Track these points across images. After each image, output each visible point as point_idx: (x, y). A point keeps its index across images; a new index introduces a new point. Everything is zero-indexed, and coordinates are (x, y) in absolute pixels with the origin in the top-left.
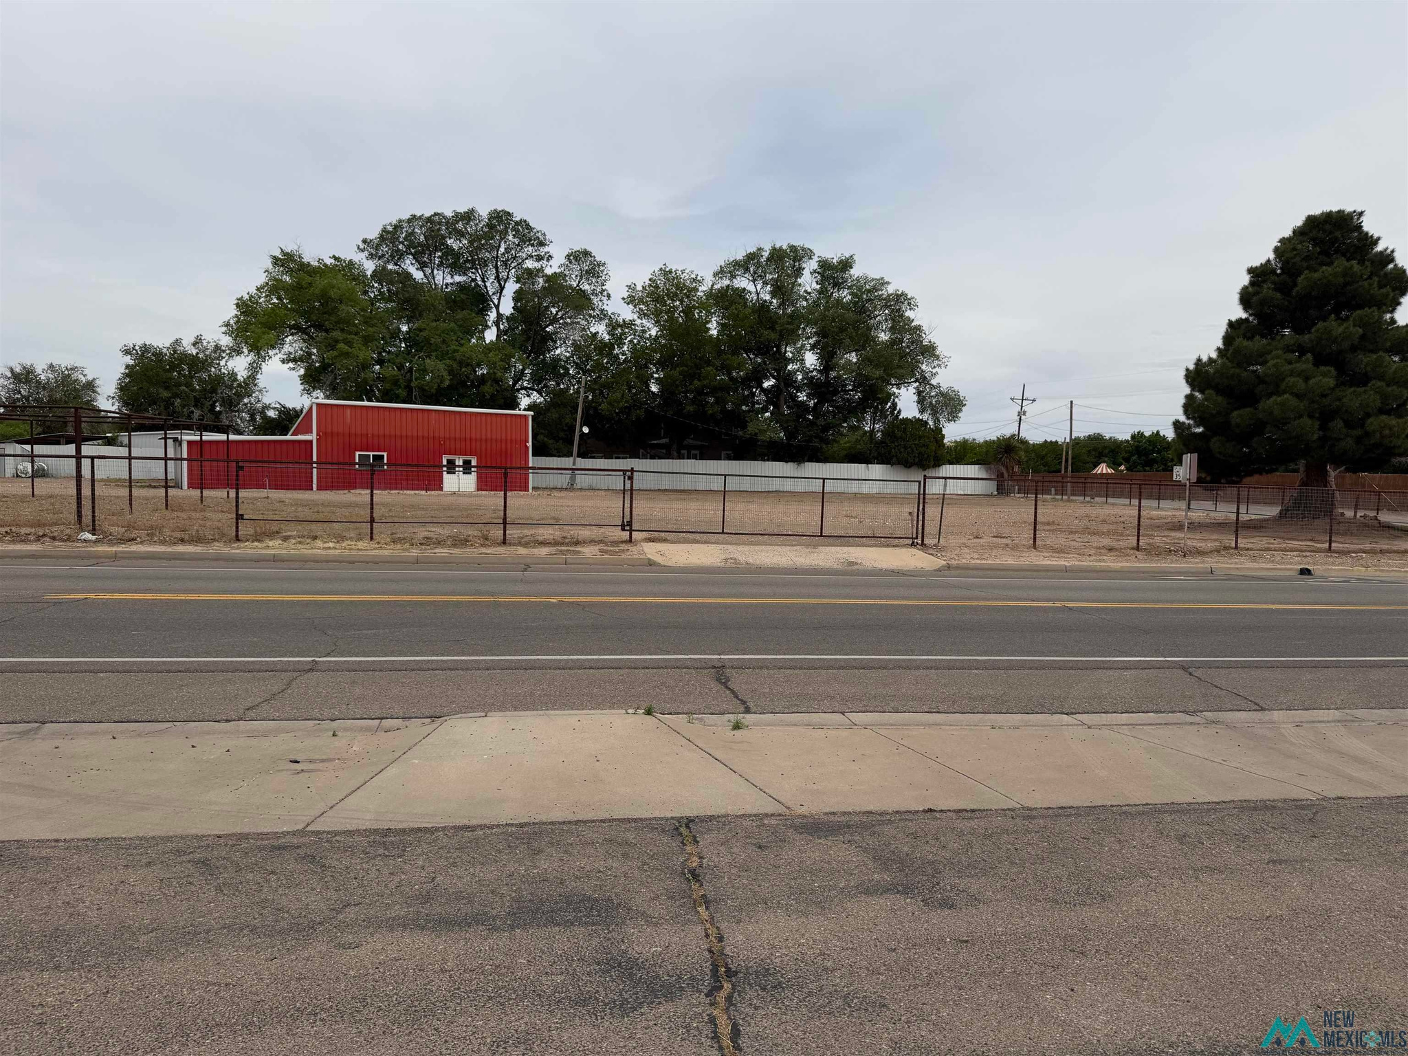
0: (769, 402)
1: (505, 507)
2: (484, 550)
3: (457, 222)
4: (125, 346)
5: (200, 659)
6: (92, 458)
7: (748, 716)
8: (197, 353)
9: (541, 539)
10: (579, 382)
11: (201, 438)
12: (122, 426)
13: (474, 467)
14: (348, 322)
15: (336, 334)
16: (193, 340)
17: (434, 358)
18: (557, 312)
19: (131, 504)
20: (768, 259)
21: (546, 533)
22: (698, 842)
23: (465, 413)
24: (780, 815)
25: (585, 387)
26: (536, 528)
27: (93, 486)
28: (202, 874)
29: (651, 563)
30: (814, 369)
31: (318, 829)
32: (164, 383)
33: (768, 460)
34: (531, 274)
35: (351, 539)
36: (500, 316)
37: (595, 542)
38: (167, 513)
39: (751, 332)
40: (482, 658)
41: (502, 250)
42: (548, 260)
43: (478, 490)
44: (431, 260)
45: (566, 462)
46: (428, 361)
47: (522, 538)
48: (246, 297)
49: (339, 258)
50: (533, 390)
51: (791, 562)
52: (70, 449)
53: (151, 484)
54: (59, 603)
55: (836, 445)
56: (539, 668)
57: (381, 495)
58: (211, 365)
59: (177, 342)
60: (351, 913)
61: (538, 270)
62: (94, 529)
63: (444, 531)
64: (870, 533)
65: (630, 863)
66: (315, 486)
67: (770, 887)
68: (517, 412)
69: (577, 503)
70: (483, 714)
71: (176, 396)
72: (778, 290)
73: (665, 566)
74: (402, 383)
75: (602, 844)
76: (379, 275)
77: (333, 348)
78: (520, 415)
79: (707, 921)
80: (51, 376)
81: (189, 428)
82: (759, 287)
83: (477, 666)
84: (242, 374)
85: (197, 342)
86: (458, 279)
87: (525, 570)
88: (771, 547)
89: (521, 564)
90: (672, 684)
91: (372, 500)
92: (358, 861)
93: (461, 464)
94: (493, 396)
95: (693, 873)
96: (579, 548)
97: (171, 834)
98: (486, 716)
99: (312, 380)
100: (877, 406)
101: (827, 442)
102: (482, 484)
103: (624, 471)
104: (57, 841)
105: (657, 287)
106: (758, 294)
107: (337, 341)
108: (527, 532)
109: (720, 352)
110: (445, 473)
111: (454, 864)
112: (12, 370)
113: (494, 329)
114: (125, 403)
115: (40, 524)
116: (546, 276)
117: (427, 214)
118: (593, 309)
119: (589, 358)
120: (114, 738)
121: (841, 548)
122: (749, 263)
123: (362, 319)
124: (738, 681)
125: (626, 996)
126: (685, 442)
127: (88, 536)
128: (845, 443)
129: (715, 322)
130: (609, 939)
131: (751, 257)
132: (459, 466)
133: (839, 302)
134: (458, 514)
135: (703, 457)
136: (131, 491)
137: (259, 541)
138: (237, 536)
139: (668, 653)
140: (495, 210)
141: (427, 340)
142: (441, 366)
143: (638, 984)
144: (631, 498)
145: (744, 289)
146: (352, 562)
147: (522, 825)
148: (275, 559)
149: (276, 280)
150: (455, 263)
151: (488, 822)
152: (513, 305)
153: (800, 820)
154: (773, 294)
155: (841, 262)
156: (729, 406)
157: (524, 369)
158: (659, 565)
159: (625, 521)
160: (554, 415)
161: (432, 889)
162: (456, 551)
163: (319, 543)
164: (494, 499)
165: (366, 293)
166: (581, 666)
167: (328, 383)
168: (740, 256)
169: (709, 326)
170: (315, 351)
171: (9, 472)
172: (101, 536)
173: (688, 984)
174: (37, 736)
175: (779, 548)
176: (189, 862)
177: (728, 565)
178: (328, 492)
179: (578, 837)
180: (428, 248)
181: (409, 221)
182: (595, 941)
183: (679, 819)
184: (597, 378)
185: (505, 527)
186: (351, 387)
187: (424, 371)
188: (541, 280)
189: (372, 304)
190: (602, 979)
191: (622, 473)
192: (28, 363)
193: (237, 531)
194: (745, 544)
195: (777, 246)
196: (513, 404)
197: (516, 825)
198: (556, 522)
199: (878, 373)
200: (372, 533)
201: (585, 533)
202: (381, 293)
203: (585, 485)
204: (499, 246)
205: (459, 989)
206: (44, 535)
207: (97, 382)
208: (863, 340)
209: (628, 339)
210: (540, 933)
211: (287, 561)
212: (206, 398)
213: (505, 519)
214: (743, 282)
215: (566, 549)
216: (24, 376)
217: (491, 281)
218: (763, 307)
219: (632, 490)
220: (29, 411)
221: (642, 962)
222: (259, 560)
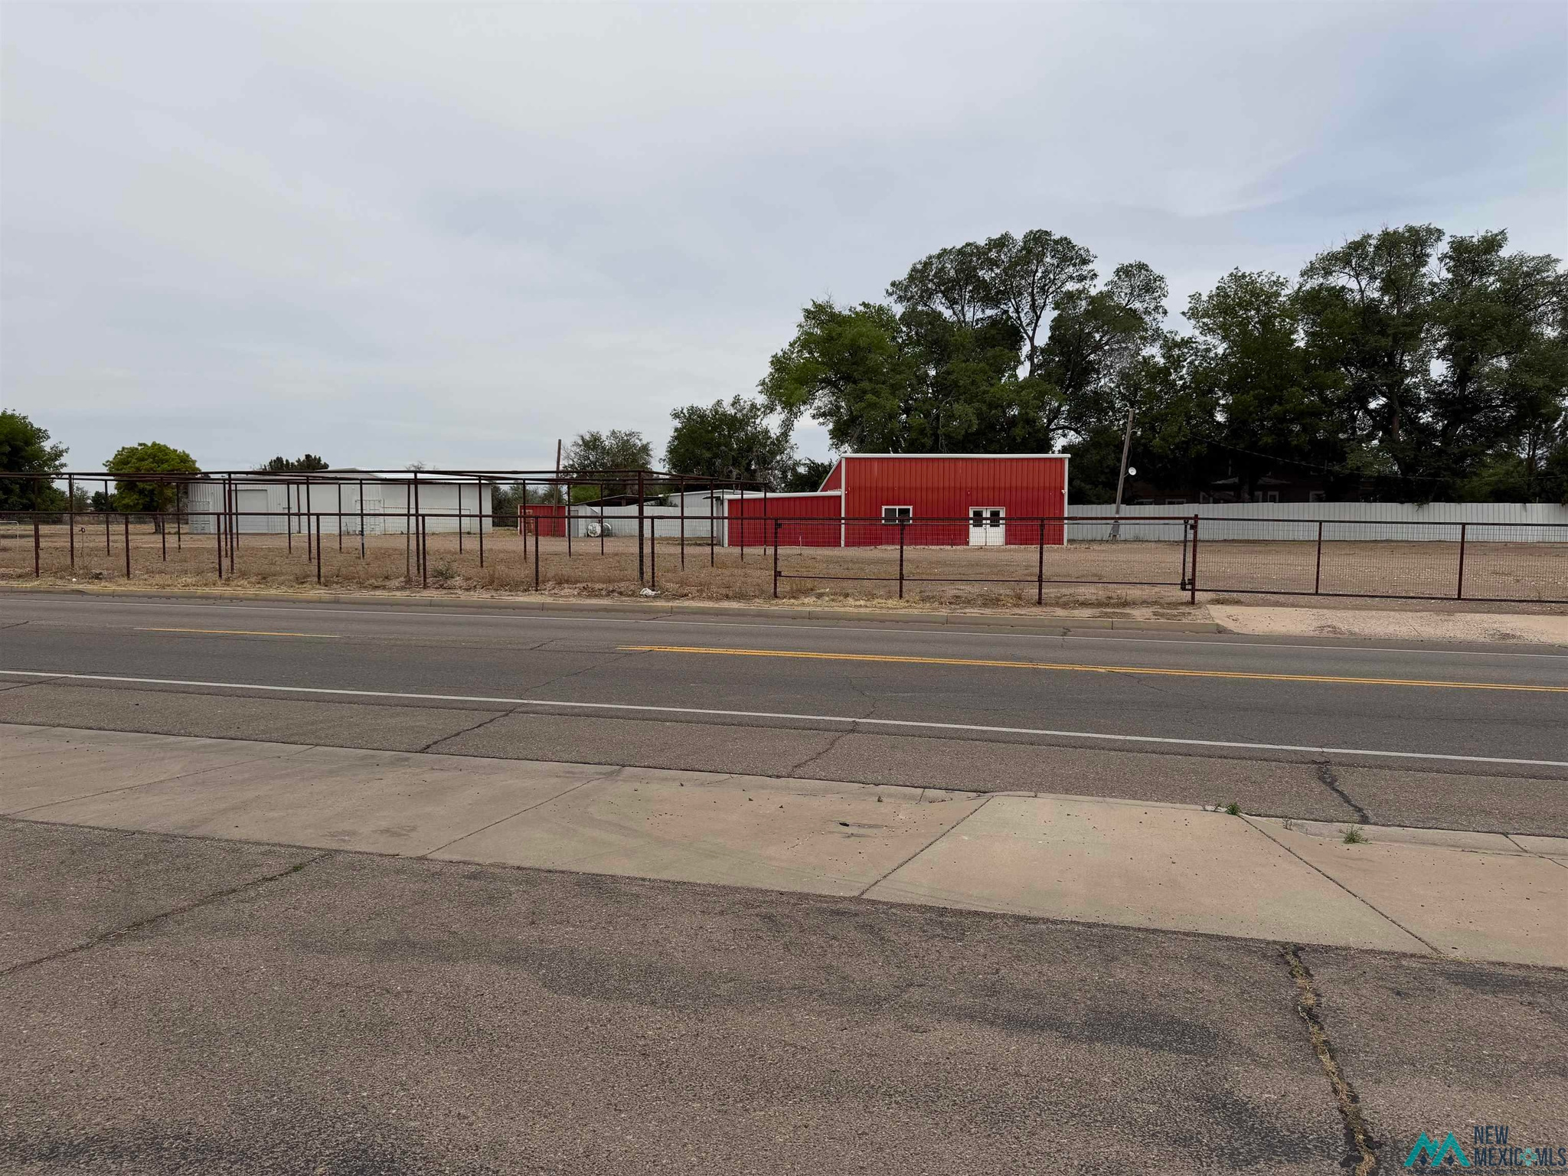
0: (1376, 427)
1: (1041, 562)
2: (1017, 611)
3: (990, 250)
4: (675, 410)
5: (750, 714)
6: (653, 518)
7: (1366, 827)
8: (736, 413)
9: (1081, 599)
10: (1125, 417)
11: (742, 496)
12: (671, 487)
13: (1002, 519)
14: (876, 371)
15: (865, 385)
16: (731, 400)
17: (962, 402)
18: (1102, 337)
19: (683, 562)
20: (1377, 248)
21: (1087, 592)
22: (1312, 976)
23: (994, 459)
24: (1424, 957)
25: (1133, 422)
26: (1075, 586)
27: (653, 544)
28: (770, 929)
29: (1220, 630)
30: (1443, 381)
31: (873, 898)
32: (707, 443)
33: (1375, 501)
34: (1070, 296)
35: (881, 597)
36: (1034, 348)
37: (1148, 603)
38: (714, 570)
39: (1353, 340)
40: (1024, 731)
41: (1039, 274)
42: (1092, 279)
43: (1006, 544)
44: (961, 296)
45: (1108, 510)
46: (956, 406)
47: (1059, 598)
48: (780, 353)
49: (869, 304)
50: (1071, 429)
51: (1414, 633)
52: (633, 510)
53: (698, 542)
54: (630, 654)
55: (1475, 478)
56: (1091, 748)
57: (910, 551)
58: (747, 424)
59: (719, 403)
60: (915, 994)
61: (1080, 292)
62: (653, 585)
63: (974, 589)
64: (1533, 596)
65: (1225, 988)
66: (843, 543)
67: (1418, 1046)
68: (1050, 455)
69: (1122, 557)
70: (1033, 794)
71: (716, 456)
72: (1390, 284)
73: (1238, 634)
74: (929, 431)
75: (1188, 960)
76: (908, 319)
77: (861, 399)
78: (1056, 459)
79: (1334, 1073)
80: (613, 442)
81: (729, 487)
82: (1363, 283)
83: (1018, 740)
84: (775, 431)
85: (735, 402)
86: (989, 312)
87: (1065, 634)
88: (1385, 613)
89: (1060, 627)
90: (1260, 779)
91: (902, 556)
92: (916, 938)
93: (989, 516)
94: (1024, 438)
95: (1309, 1011)
96: (1127, 611)
97: (739, 885)
98: (1036, 796)
99: (840, 435)
100: (1540, 425)
101: (1463, 475)
102: (1011, 538)
103: (1186, 519)
104: (643, 880)
105: (1227, 296)
106: (1362, 291)
107: (865, 392)
108: (1065, 591)
109: (1308, 369)
110: (971, 526)
111: (1019, 958)
112: (583, 439)
113: (1028, 364)
114: (674, 466)
115: (610, 581)
116: (1090, 297)
117: (958, 247)
118: (1146, 330)
119: (1137, 387)
120: (682, 785)
121: (1489, 615)
122: (1352, 256)
123: (890, 366)
124: (1349, 782)
125: (1236, 1145)
126: (1260, 482)
127: (648, 591)
128: (1490, 476)
129: (1302, 331)
130: (1208, 1073)
131: (1357, 247)
132: (986, 519)
133: (1481, 292)
134: (986, 570)
135: (1283, 499)
136: (682, 549)
137: (794, 598)
138: (775, 593)
139: (1251, 741)
140: (1031, 232)
141: (955, 383)
142: (969, 410)
143: (1249, 1134)
144: (1195, 551)
145: (1343, 288)
146: (882, 621)
147: (1090, 925)
148: (811, 616)
149: (807, 333)
150: (988, 295)
151: (1050, 916)
152: (1050, 334)
153: (1453, 967)
154: (1384, 290)
155: (1485, 239)
156: (1320, 436)
157: (1060, 406)
158: (1231, 632)
159: (1186, 579)
160: (1094, 456)
161: (997, 981)
162: (988, 611)
163: (850, 601)
164: (1028, 554)
165: (894, 338)
166: (1141, 748)
167: (856, 436)
168: (1338, 246)
169: (1294, 337)
170: (843, 404)
171: (582, 532)
172: (659, 592)
173: (1316, 1147)
174: (619, 778)
175: (1397, 615)
176: (757, 915)
177: (1325, 634)
178: (856, 548)
179: (1157, 948)
180: (958, 283)
181: (939, 256)
182: (1191, 1073)
183: (1285, 945)
184: (1147, 409)
185: (1040, 586)
186: (878, 439)
187: (951, 417)
188: (1084, 303)
189: (900, 350)
190: (1204, 1119)
191: (1182, 521)
192: (594, 430)
193: (775, 588)
194: (1349, 609)
195: (1391, 229)
196: (1046, 447)
197: (1083, 924)
198: (1098, 580)
199: (1540, 381)
200: (901, 591)
201: (1135, 593)
202: (910, 338)
203: (1130, 537)
204: (1037, 271)
205: (1037, 1098)
206: (613, 591)
207: (651, 446)
208: (1519, 339)
209: (1188, 361)
210: (1122, 1051)
211: (822, 618)
212: (743, 457)
213: (1040, 576)
214: (1342, 279)
215: (1112, 610)
216: (592, 444)
217: (1025, 311)
218: (1369, 309)
219: (1195, 541)
220: (596, 476)
221: (1253, 1108)
222: (795, 617)
